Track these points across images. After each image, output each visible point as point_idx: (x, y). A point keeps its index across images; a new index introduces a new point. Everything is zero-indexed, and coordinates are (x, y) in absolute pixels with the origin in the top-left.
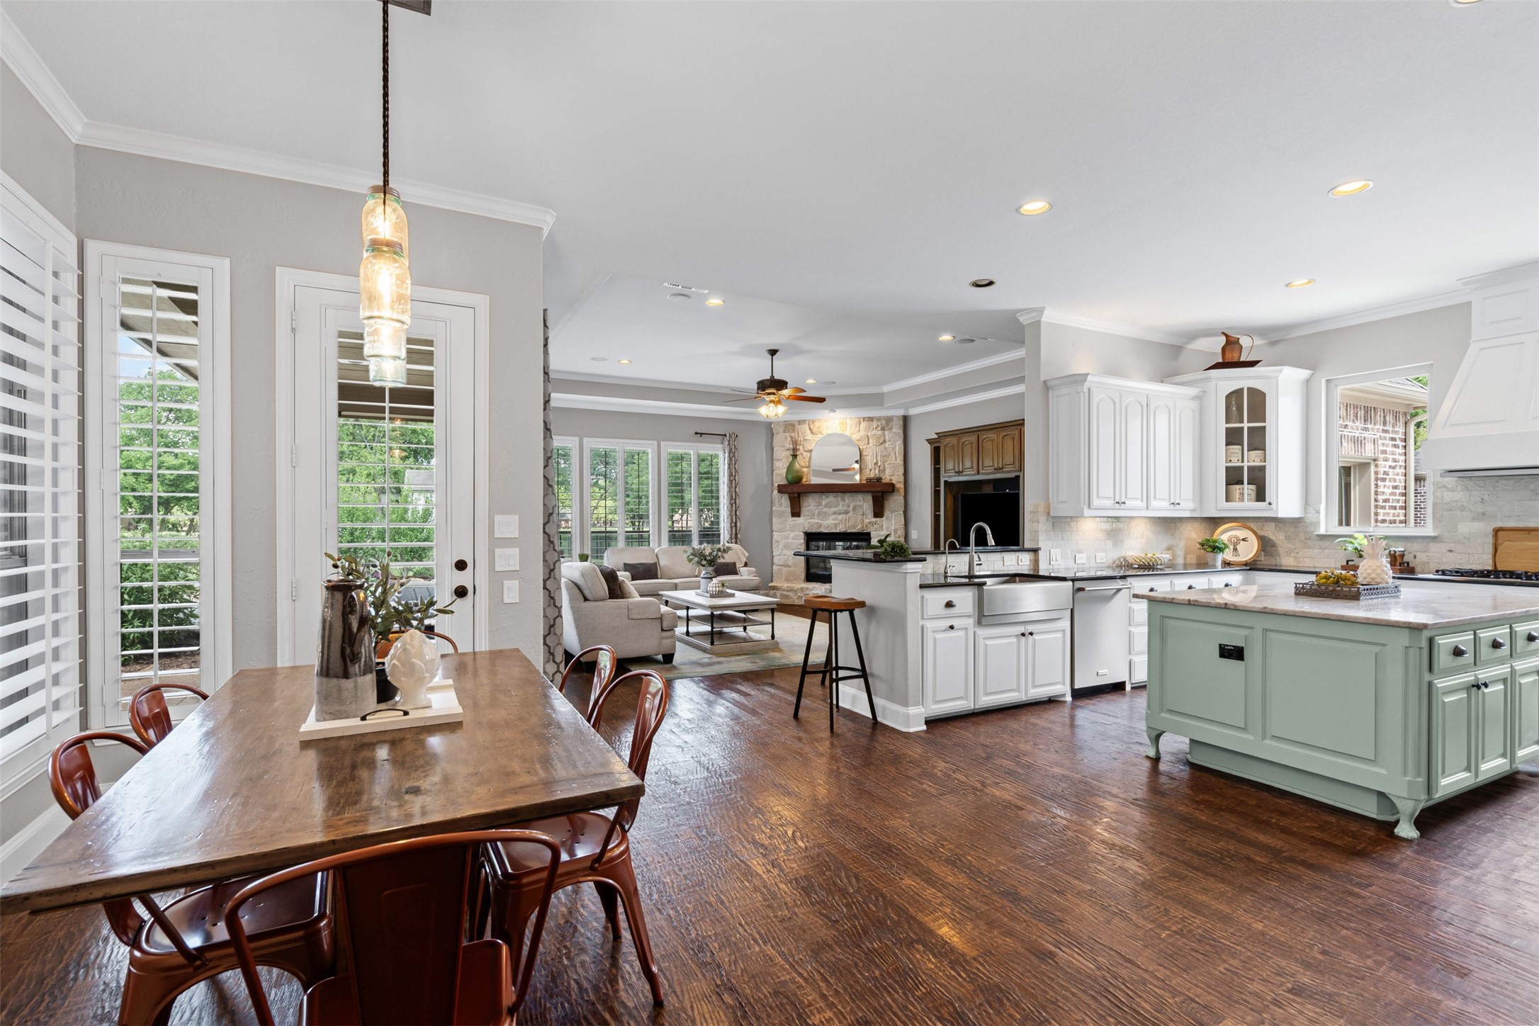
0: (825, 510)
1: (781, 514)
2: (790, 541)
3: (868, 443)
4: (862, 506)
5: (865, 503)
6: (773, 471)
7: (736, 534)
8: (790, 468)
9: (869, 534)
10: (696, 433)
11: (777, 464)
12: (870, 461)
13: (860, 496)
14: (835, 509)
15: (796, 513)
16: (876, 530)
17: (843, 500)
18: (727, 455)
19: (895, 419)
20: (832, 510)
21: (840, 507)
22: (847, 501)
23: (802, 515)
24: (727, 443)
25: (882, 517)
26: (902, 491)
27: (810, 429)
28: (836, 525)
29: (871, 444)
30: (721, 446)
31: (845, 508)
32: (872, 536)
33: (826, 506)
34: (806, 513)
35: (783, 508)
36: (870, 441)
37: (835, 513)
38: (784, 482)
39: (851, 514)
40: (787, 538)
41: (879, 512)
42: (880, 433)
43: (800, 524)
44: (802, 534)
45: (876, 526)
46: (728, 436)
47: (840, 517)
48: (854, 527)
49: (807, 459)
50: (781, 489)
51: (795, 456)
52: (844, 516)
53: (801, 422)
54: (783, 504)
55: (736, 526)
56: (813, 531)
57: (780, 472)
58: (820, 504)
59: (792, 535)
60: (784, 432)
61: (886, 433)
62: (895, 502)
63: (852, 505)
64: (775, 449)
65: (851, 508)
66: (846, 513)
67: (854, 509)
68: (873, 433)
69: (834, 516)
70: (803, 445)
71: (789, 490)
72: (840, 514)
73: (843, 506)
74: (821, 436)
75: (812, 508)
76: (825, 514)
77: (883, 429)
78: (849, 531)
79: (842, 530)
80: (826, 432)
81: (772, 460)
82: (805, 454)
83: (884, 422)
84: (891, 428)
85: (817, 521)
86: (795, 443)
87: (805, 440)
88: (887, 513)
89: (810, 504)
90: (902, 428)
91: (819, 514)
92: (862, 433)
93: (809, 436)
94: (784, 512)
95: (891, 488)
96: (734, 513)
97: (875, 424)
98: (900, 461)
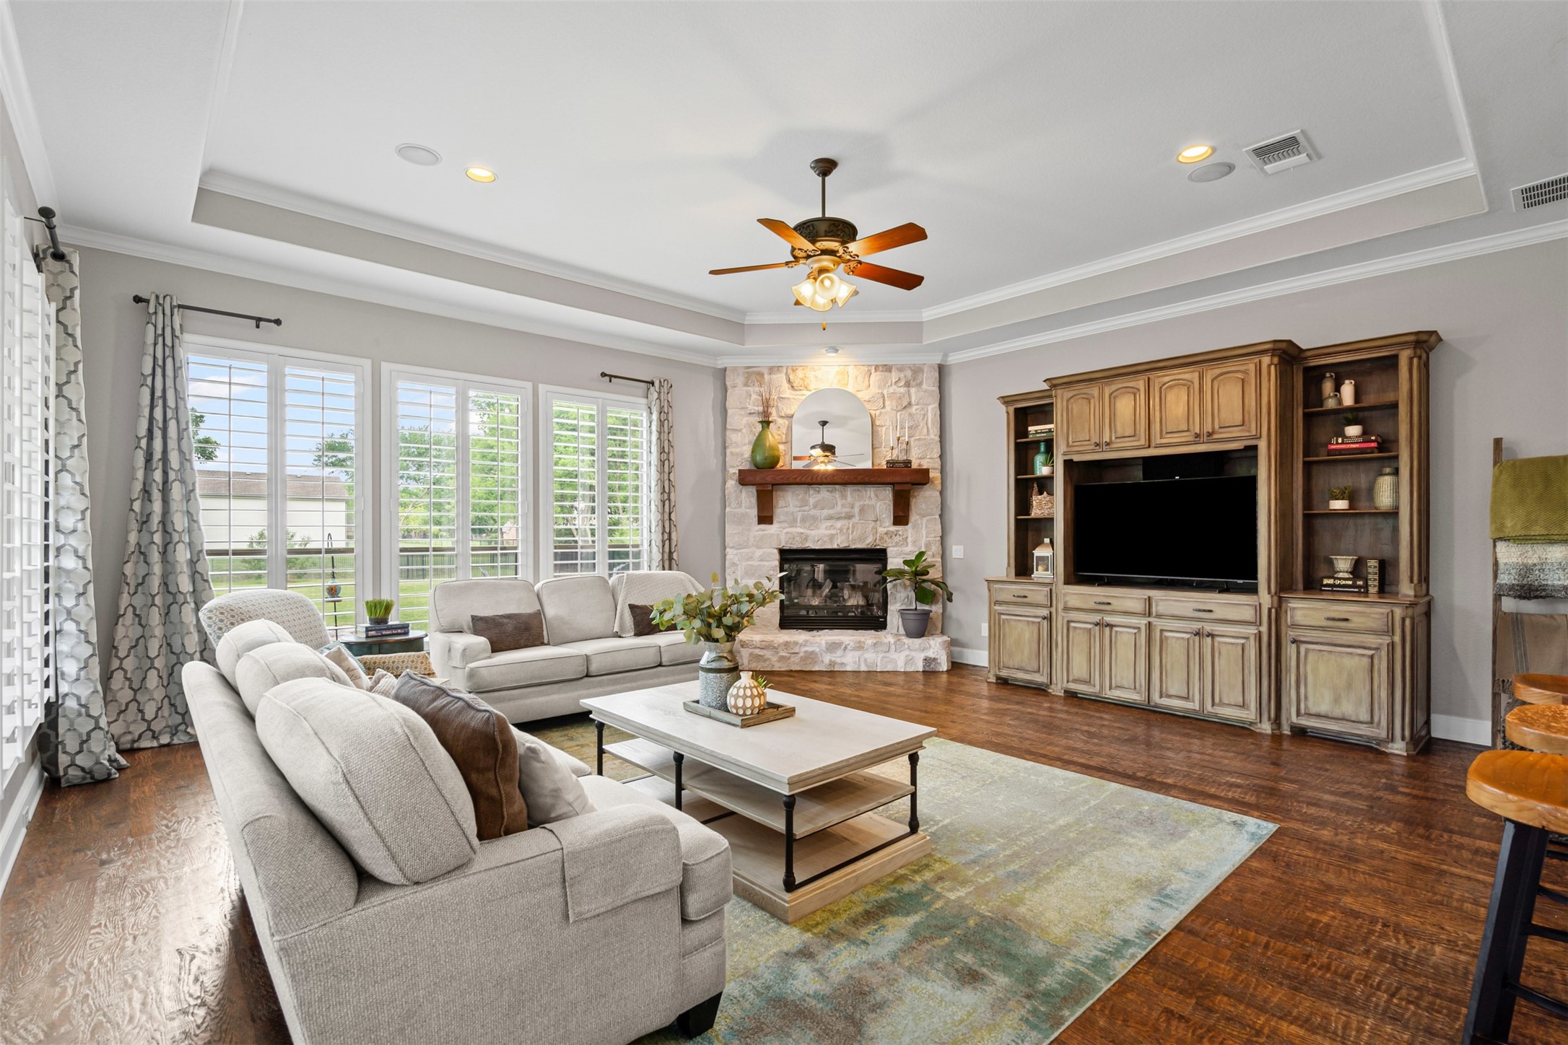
0: (813, 512)
1: (741, 519)
2: (756, 563)
3: (884, 407)
4: (874, 507)
5: (880, 501)
6: (725, 448)
7: (671, 553)
8: (758, 443)
9: (884, 551)
10: (603, 375)
11: (733, 437)
12: (888, 436)
13: (870, 492)
14: (831, 512)
15: (765, 517)
16: (897, 545)
17: (844, 497)
18: (655, 417)
19: (926, 369)
20: (826, 512)
21: (839, 508)
22: (849, 499)
23: (775, 521)
24: (656, 395)
25: (906, 523)
26: (938, 482)
27: (789, 381)
28: (832, 537)
29: (888, 408)
30: (644, 401)
31: (847, 510)
32: (889, 555)
33: (815, 507)
34: (782, 518)
35: (743, 510)
36: (887, 403)
37: (830, 518)
38: (746, 466)
39: (856, 519)
40: (751, 558)
41: (901, 517)
42: (902, 390)
43: (772, 535)
44: (776, 552)
45: (897, 539)
46: (657, 384)
47: (839, 524)
48: (861, 539)
49: (784, 430)
50: (744, 479)
51: (766, 423)
52: (846, 522)
53: (772, 370)
54: (746, 501)
55: (670, 539)
56: (795, 547)
57: (737, 450)
58: (804, 503)
59: (759, 553)
60: (746, 385)
61: (913, 390)
62: (924, 501)
63: (857, 505)
64: (730, 412)
65: (856, 510)
66: (849, 517)
67: (862, 510)
68: (891, 390)
69: (829, 523)
70: (777, 407)
71: (758, 479)
72: (838, 519)
73: (843, 506)
74: (809, 393)
75: (791, 509)
76: (815, 518)
77: (908, 385)
78: (853, 547)
79: (842, 546)
80: (814, 386)
81: (724, 428)
82: (780, 421)
83: (909, 373)
84: (920, 384)
85: (801, 530)
86: (767, 404)
87: (780, 398)
88: (913, 517)
89: (788, 502)
90: (937, 384)
91: (804, 520)
92: (874, 390)
93: (787, 393)
94: (744, 515)
95: (921, 478)
96: (666, 516)
97: (894, 376)
98: (934, 435)
